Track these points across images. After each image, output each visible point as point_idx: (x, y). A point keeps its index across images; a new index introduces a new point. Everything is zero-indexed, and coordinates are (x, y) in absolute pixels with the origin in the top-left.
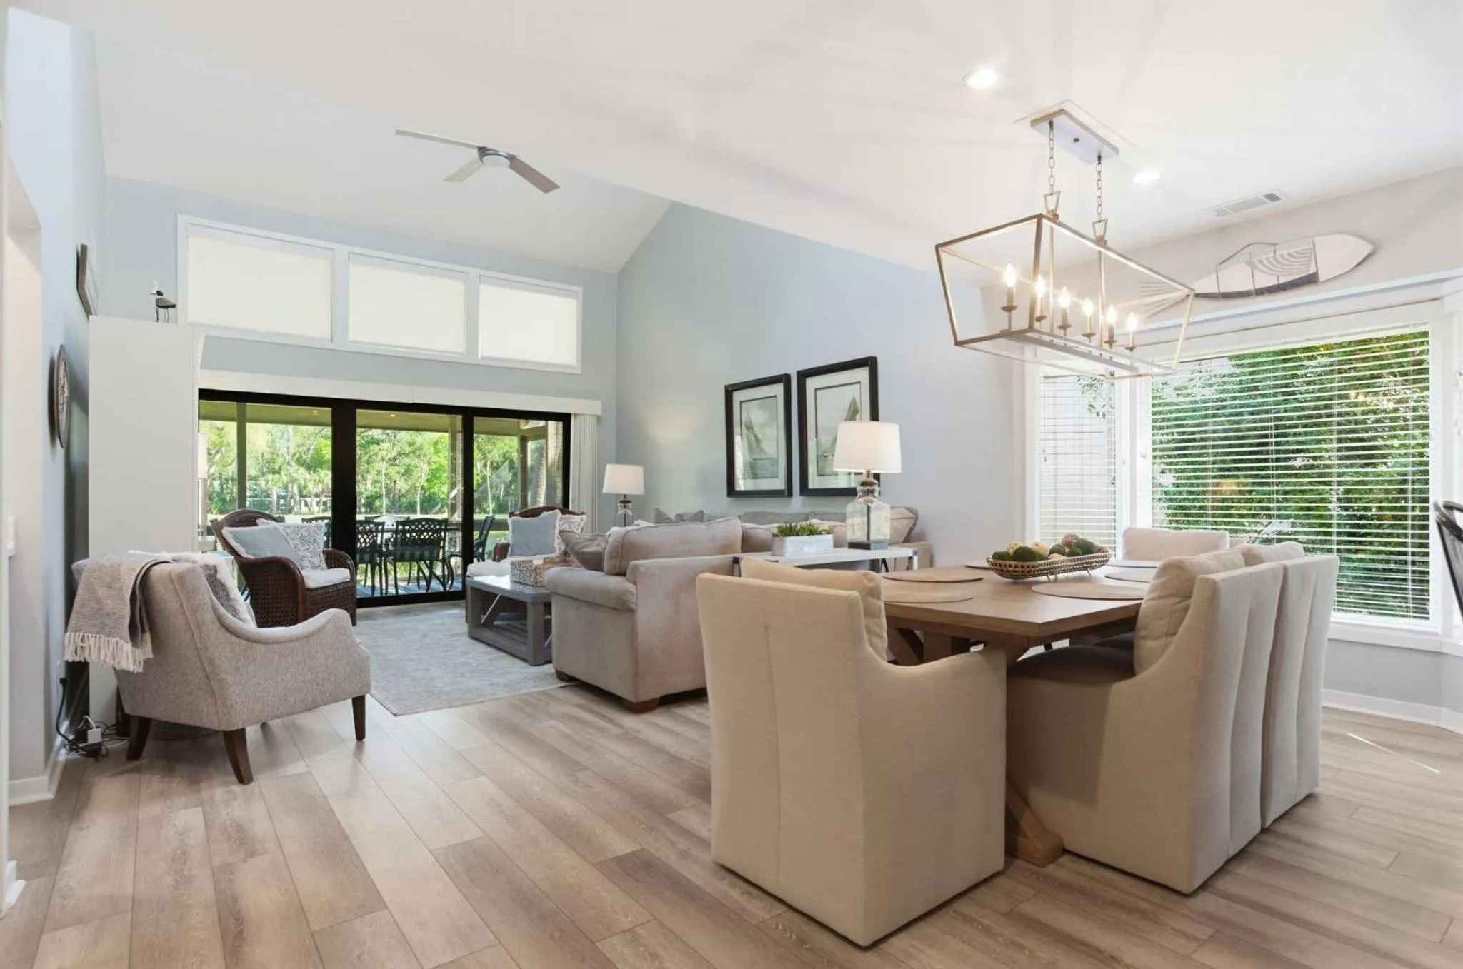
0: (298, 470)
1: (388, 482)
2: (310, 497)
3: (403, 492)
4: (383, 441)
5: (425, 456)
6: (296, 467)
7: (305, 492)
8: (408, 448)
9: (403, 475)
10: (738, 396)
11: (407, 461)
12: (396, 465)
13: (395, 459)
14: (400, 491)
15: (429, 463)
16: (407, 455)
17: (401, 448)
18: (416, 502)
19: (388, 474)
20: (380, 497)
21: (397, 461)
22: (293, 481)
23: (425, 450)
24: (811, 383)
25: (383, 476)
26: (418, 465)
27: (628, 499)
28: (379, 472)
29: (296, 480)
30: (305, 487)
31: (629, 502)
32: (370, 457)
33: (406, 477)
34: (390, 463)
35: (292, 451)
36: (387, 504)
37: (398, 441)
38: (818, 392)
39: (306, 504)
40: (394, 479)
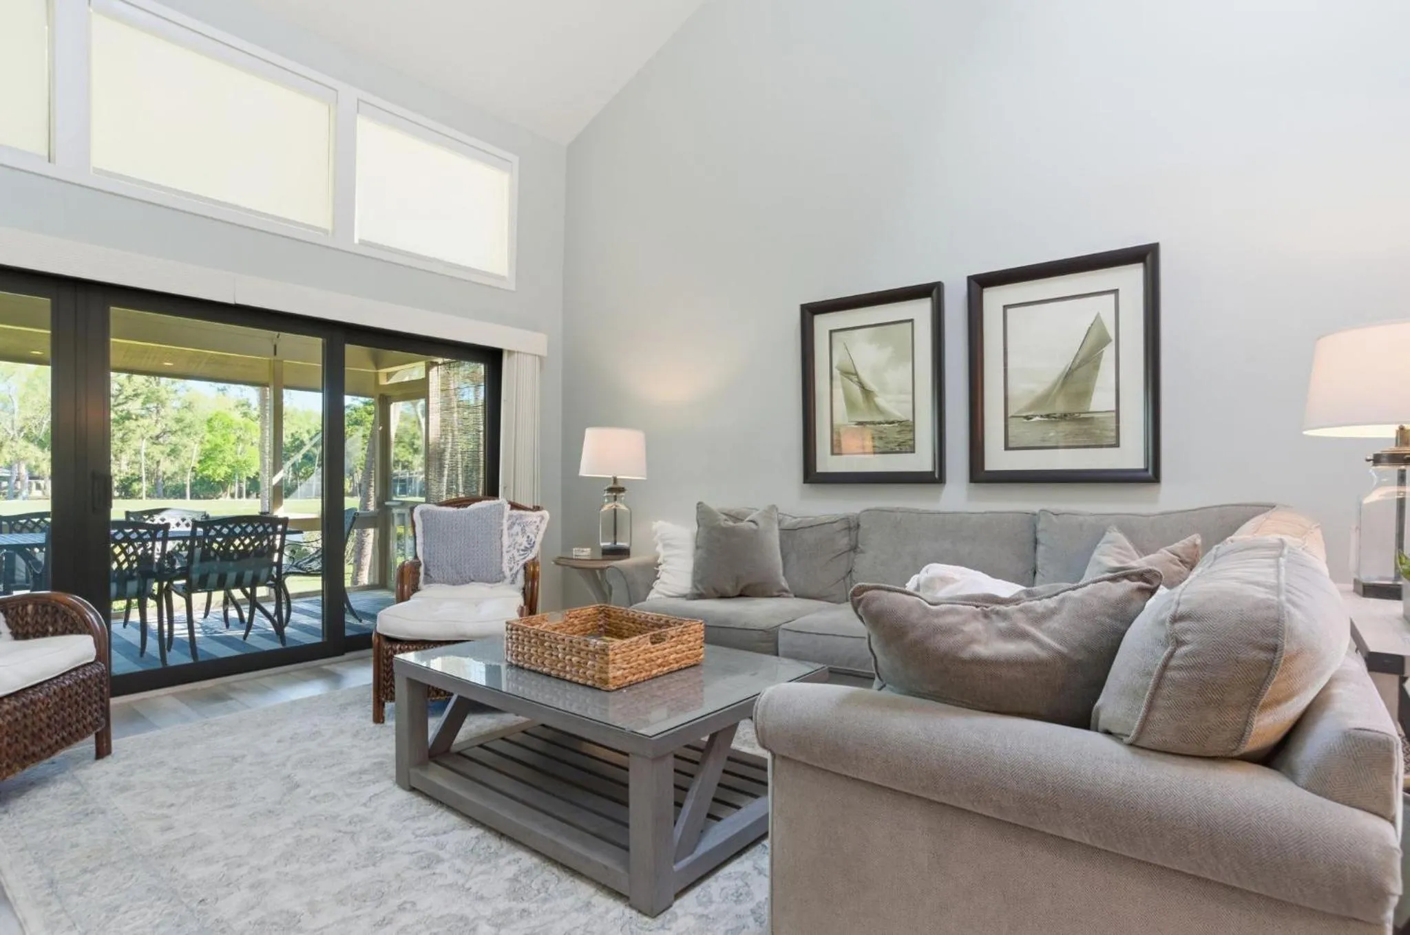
0: (26, 447)
1: (149, 463)
2: (43, 479)
3: (169, 474)
4: (142, 416)
5: (196, 434)
6: (23, 443)
7: (36, 474)
8: (175, 425)
9: (169, 455)
10: (823, 323)
11: (174, 439)
12: (160, 444)
13: (158, 437)
14: (164, 473)
15: (201, 443)
16: (173, 433)
17: (166, 425)
18: (184, 486)
19: (149, 454)
20: (139, 479)
21: (161, 440)
22: (19, 460)
23: (197, 428)
24: (994, 298)
25: (143, 457)
26: (188, 443)
27: (620, 485)
28: (137, 452)
29: (24, 459)
30: (37, 467)
31: (622, 490)
32: (124, 434)
33: (172, 458)
34: (151, 441)
35: (18, 424)
36: (147, 487)
37: (162, 417)
38: (1009, 311)
39: (38, 487)
40: (158, 459)
